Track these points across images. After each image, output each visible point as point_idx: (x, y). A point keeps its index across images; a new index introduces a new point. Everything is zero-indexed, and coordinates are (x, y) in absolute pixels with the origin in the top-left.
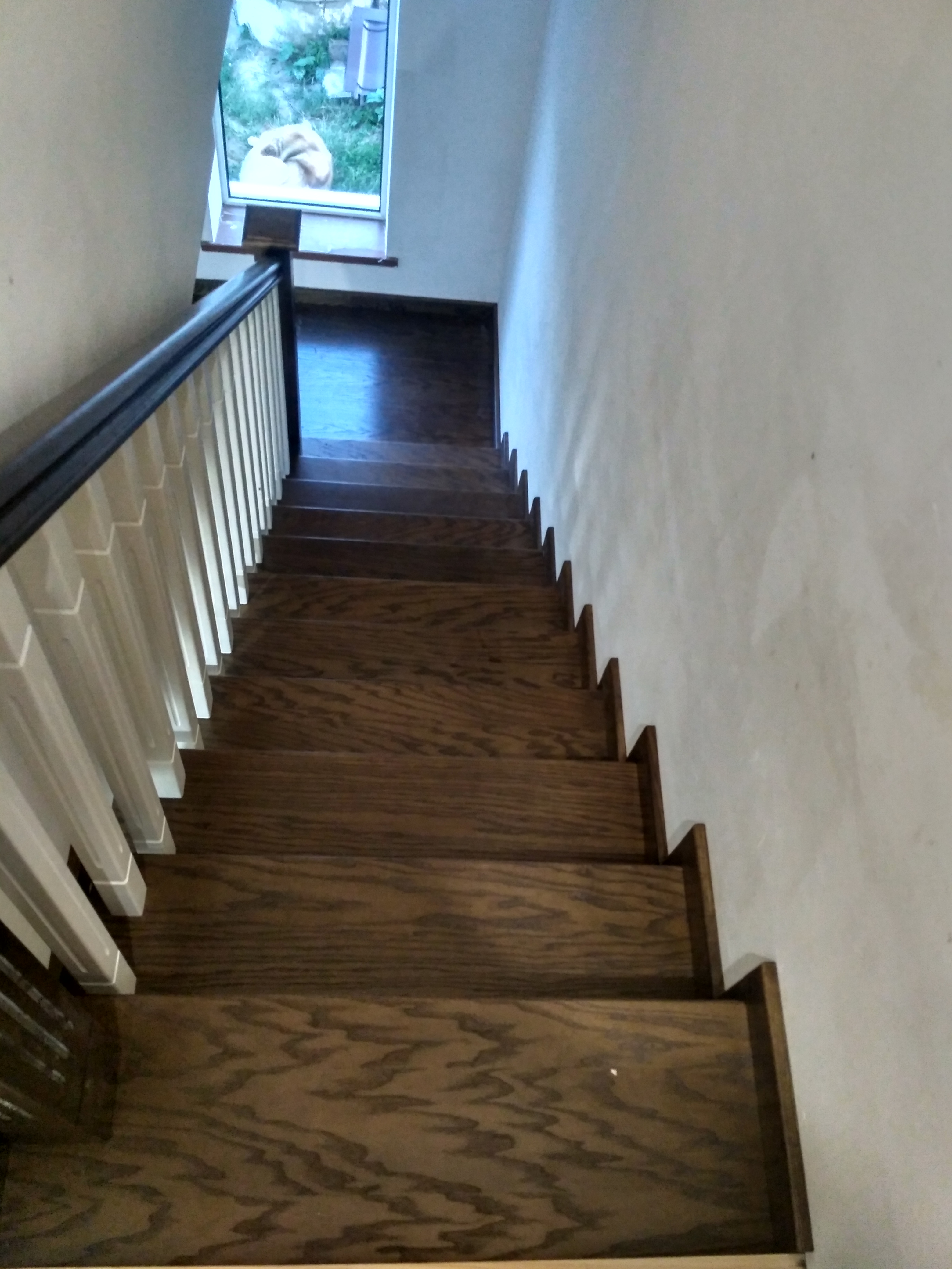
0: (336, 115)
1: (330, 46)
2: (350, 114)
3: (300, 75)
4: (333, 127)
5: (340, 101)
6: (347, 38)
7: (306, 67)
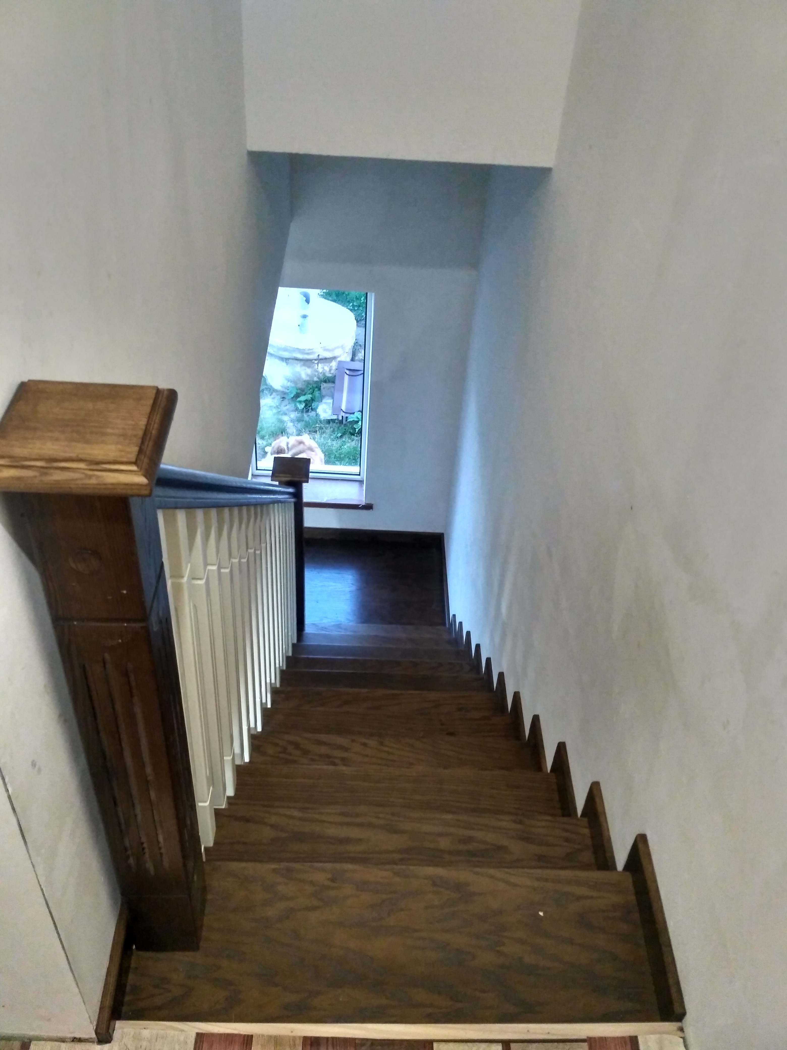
0: (326, 430)
1: (322, 388)
2: (336, 429)
3: (301, 406)
4: (324, 438)
5: (329, 421)
6: (334, 382)
7: (306, 401)
